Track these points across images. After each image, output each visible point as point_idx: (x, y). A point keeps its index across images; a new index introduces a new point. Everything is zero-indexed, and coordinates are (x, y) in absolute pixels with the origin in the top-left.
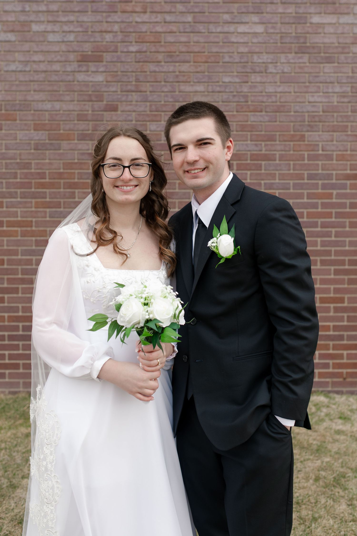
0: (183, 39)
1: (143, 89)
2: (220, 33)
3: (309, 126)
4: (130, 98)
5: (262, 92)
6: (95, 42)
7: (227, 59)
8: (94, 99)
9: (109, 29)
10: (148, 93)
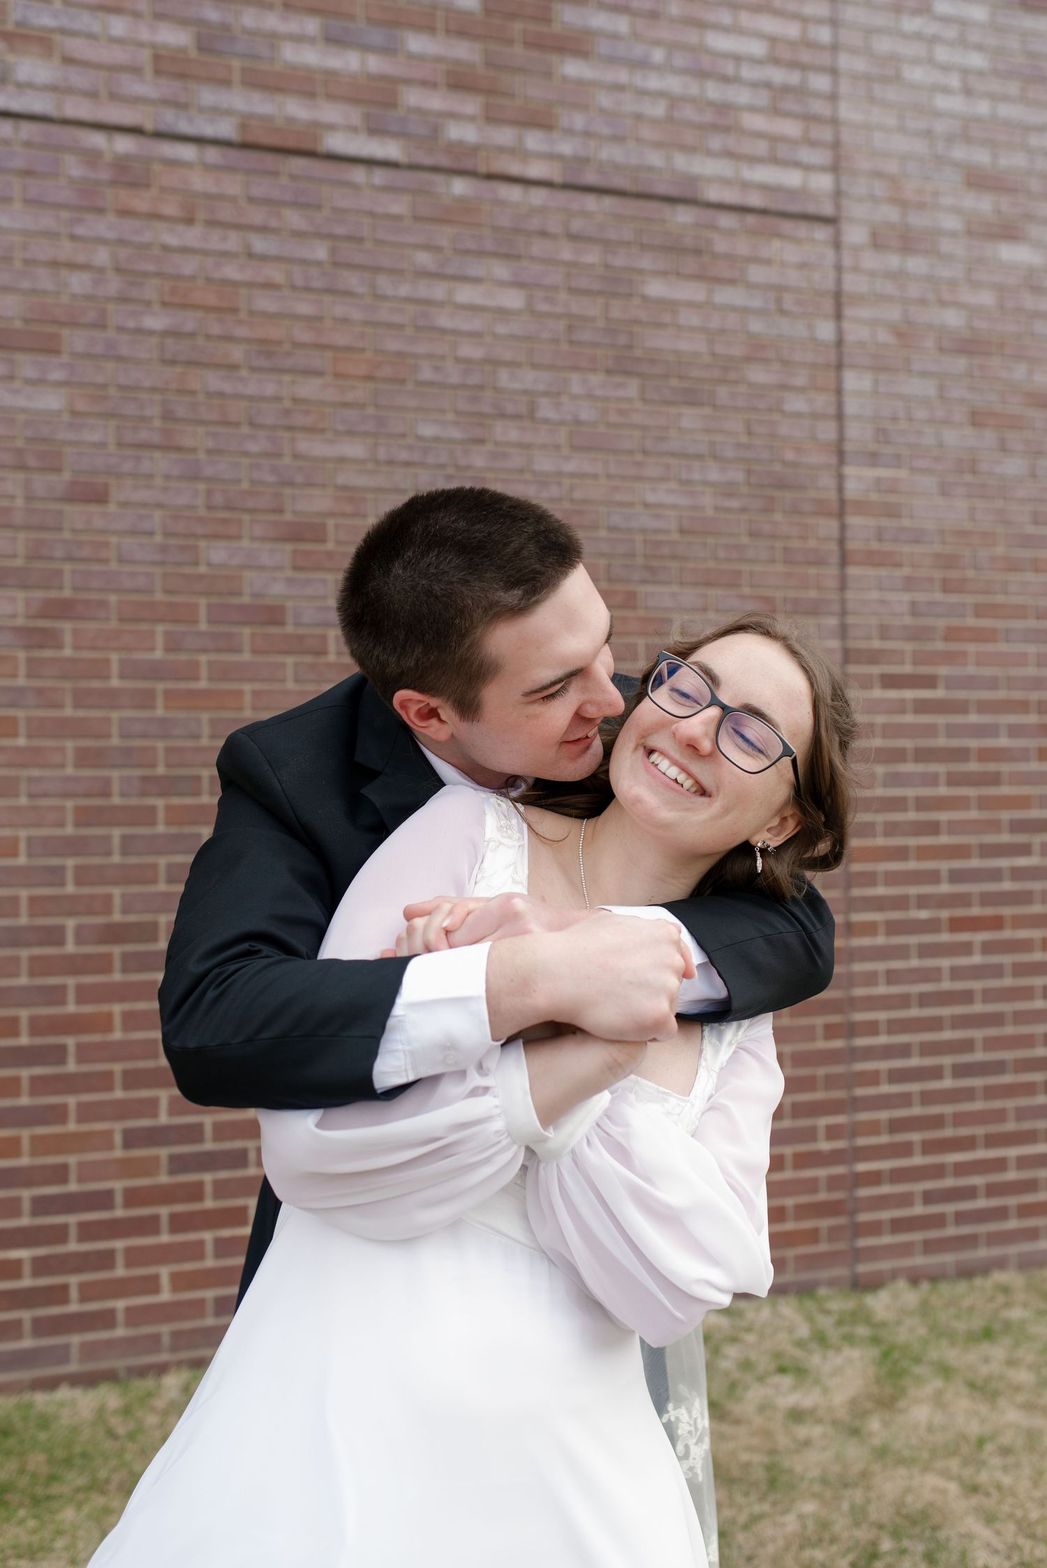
0: (304, 308)
1: (187, 442)
2: (408, 300)
3: (648, 568)
4: (146, 466)
5: (521, 471)
6: (34, 292)
7: (427, 374)
8: (31, 461)
9: (81, 258)
10: (202, 456)
